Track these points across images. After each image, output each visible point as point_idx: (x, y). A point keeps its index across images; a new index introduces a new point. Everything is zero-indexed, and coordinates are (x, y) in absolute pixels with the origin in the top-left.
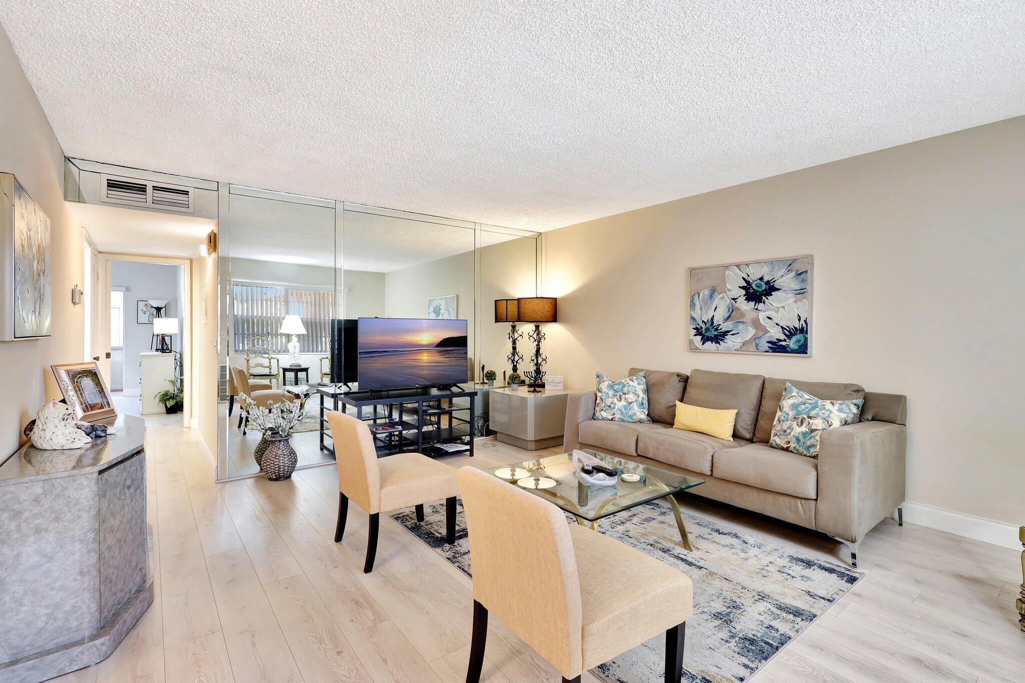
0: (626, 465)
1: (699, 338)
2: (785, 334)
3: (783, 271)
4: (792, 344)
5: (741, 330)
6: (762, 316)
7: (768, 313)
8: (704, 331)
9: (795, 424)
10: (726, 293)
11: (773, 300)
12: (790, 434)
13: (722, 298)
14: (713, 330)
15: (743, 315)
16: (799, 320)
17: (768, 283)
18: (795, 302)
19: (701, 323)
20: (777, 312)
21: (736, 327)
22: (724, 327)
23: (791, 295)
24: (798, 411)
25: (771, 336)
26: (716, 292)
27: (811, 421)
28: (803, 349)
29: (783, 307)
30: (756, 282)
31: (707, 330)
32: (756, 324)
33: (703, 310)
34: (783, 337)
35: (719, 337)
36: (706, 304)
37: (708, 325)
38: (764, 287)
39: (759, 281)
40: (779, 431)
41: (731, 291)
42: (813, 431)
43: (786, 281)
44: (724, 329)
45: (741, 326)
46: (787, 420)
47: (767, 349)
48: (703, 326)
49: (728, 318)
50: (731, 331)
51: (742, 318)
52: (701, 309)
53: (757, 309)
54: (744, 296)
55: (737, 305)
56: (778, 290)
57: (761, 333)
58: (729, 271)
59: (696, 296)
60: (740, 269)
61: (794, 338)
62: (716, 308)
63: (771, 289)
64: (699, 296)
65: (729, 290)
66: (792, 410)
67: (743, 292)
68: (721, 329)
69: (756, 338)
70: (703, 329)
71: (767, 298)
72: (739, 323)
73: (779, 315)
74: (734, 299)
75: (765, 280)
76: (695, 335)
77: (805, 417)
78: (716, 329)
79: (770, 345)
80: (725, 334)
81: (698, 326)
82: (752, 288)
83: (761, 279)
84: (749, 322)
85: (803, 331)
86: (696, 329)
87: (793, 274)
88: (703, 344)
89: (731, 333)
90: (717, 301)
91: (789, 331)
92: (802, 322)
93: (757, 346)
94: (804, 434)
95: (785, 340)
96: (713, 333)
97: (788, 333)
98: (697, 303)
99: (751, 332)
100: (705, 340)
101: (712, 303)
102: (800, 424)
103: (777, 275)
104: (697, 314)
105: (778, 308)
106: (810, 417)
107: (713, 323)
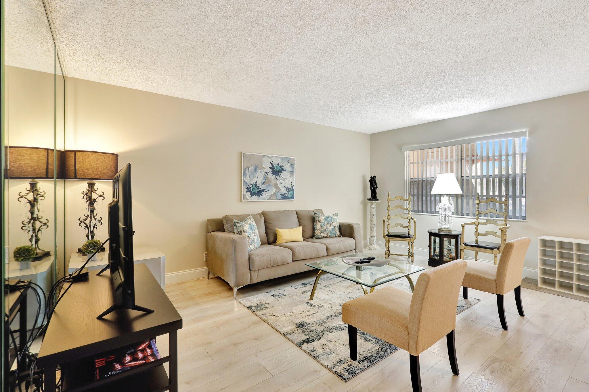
0: (333, 260)
1: (249, 193)
2: (287, 191)
3: (286, 162)
4: (289, 195)
5: (270, 189)
6: (278, 182)
7: (281, 181)
8: (251, 190)
9: (328, 227)
10: (263, 169)
11: (283, 175)
12: (328, 230)
13: (261, 172)
14: (256, 189)
15: (270, 182)
16: (292, 185)
17: (281, 167)
18: (290, 177)
19: (250, 185)
20: (284, 181)
21: (267, 188)
22: (262, 187)
23: (289, 174)
24: (328, 221)
25: (282, 192)
26: (258, 168)
27: (333, 224)
28: (292, 197)
29: (286, 179)
30: (276, 166)
31: (253, 189)
32: (276, 186)
33: (251, 178)
34: (286, 192)
35: (259, 193)
36: (252, 174)
37: (254, 186)
38: (279, 169)
39: (277, 165)
40: (323, 231)
41: (265, 169)
42: (335, 227)
43: (287, 167)
44: (262, 189)
45: (270, 187)
46: (325, 226)
47: (280, 198)
48: (251, 187)
49: (264, 182)
50: (265, 189)
51: (270, 183)
52: (250, 177)
53: (276, 179)
54: (271, 172)
55: (268, 176)
56: (285, 170)
57: (278, 190)
58: (264, 158)
59: (247, 169)
60: (269, 158)
61: (290, 193)
62: (258, 177)
63: (282, 170)
64: (249, 169)
65: (264, 168)
66: (325, 221)
67: (271, 170)
68: (260, 188)
69: (276, 193)
70: (251, 189)
71: (280, 174)
72: (269, 186)
73: (285, 182)
74: (266, 173)
75: (280, 165)
76: (246, 192)
77: (331, 222)
78: (258, 189)
79: (282, 196)
80: (262, 191)
81: (248, 187)
82: (275, 168)
83: (278, 165)
84: (273, 185)
85: (292, 189)
86: (247, 188)
87: (289, 164)
88: (251, 197)
89: (266, 190)
90: (258, 173)
91: (288, 189)
92: (293, 186)
93: (276, 196)
94: (332, 229)
95: (287, 194)
96: (256, 191)
97: (288, 190)
98: (248, 173)
99: (274, 190)
100: (252, 194)
101: (256, 174)
102: (330, 226)
103: (284, 164)
104: (247, 180)
105: (284, 179)
106: (332, 222)
107: (256, 185)
